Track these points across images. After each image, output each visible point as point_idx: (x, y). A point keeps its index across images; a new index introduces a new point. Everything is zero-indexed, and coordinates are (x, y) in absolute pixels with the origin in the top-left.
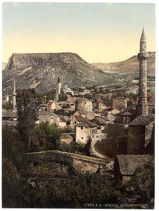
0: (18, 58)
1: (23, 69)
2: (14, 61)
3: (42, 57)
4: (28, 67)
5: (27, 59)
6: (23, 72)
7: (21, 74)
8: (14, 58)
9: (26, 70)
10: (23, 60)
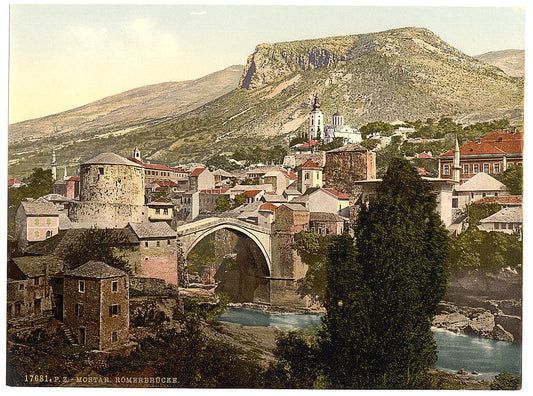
0: (267, 55)
1: (278, 84)
2: (257, 64)
3: (329, 47)
4: (291, 77)
5: (292, 55)
6: (278, 90)
7: (270, 96)
8: (258, 57)
9: (284, 86)
10: (279, 59)
